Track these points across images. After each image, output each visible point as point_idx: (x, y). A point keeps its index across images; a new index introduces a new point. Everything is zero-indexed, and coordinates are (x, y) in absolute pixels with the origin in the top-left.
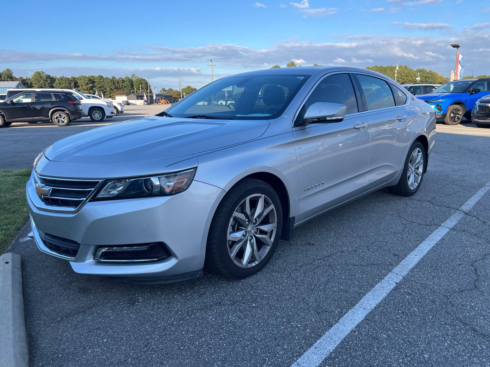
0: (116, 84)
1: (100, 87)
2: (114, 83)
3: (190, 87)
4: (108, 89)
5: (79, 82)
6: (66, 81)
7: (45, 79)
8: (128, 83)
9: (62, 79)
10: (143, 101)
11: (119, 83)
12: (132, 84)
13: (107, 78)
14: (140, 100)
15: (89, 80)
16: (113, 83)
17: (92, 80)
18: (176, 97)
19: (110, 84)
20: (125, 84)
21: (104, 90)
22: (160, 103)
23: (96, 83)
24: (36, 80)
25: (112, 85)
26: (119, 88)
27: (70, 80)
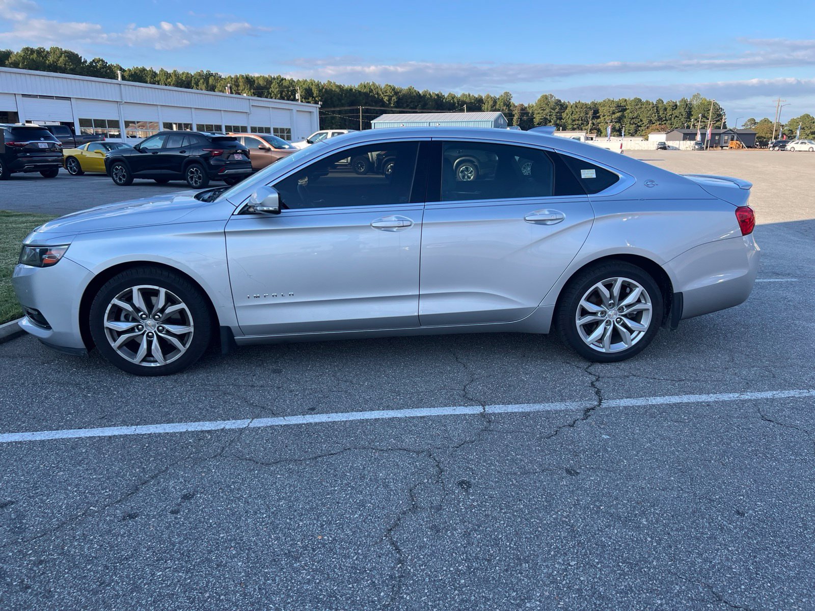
0: (661, 113)
1: (633, 118)
2: (657, 111)
3: (808, 116)
4: (645, 121)
5: (601, 109)
6: (582, 108)
7: (552, 107)
8: (682, 110)
9: (576, 106)
10: (693, 142)
11: (666, 111)
12: (690, 112)
13: (647, 102)
14: (689, 142)
15: (618, 106)
16: (655, 110)
17: (623, 107)
18: (763, 135)
19: (650, 112)
20: (676, 112)
21: (639, 122)
22: (727, 147)
23: (628, 111)
24: (540, 108)
25: (654, 114)
26: (664, 119)
27: (588, 107)
